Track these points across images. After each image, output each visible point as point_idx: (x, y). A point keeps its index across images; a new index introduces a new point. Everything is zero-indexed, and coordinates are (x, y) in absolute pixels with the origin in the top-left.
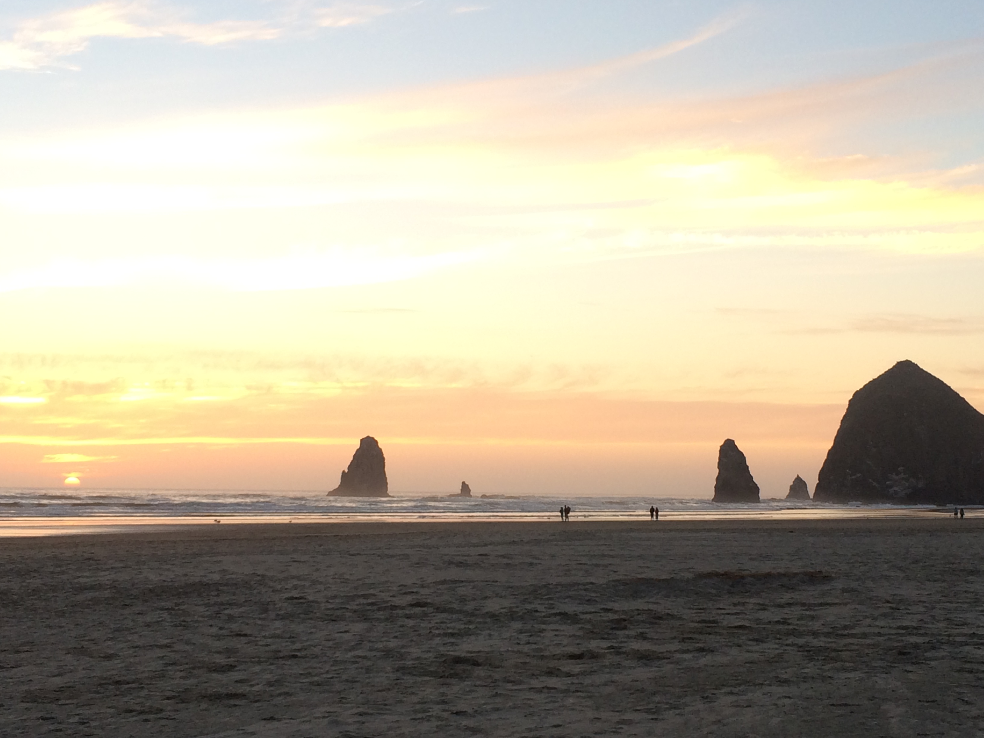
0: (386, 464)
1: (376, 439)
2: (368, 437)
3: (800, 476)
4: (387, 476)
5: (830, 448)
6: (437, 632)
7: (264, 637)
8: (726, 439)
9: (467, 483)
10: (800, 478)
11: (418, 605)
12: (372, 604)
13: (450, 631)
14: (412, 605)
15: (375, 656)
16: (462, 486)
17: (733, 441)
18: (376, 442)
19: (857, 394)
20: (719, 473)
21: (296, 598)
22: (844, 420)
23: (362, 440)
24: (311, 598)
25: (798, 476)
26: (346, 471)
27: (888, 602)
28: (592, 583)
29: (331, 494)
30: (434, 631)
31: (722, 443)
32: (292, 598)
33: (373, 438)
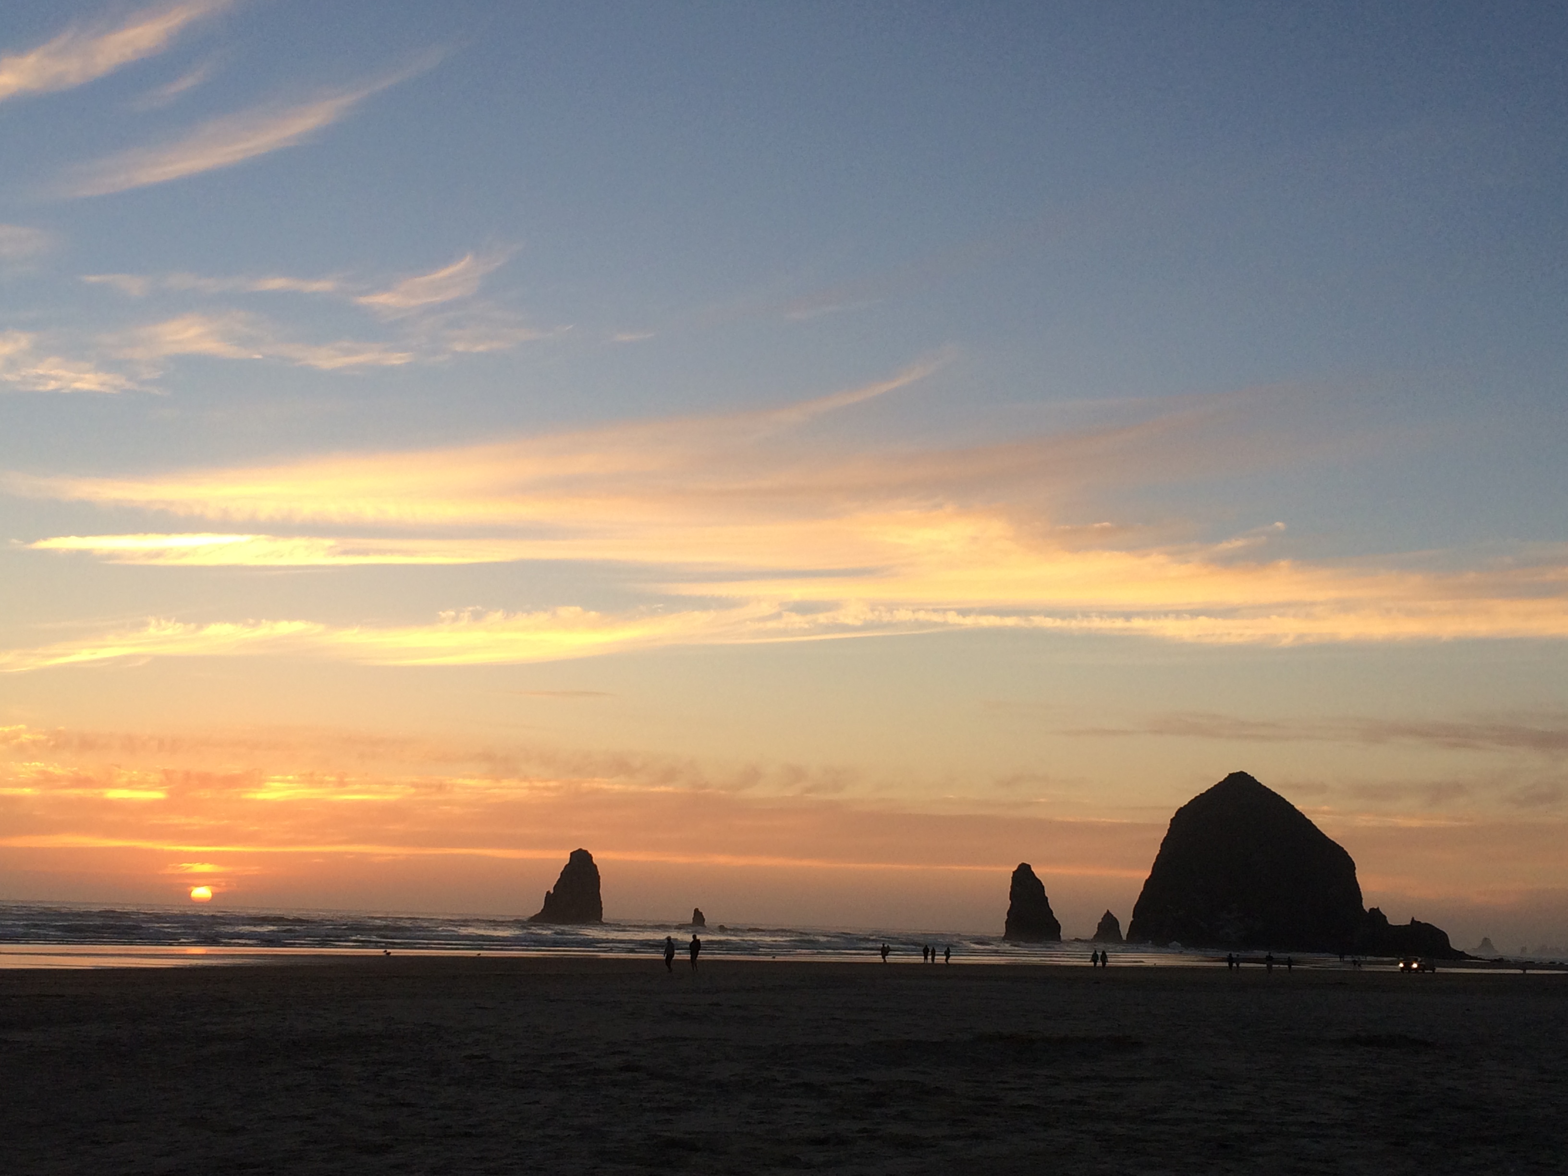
0: (601, 884)
1: (590, 852)
2: (580, 850)
3: (1110, 911)
4: (602, 899)
5: (1147, 877)
6: (649, 1105)
8: (1020, 863)
9: (700, 910)
10: (1111, 914)
11: (628, 1068)
12: (570, 1066)
13: (665, 1104)
14: (621, 1069)
15: (569, 1135)
16: (694, 914)
17: (1029, 866)
18: (590, 857)
19: (1181, 812)
20: (1012, 905)
22: (1165, 844)
23: (572, 854)
24: (494, 1057)
25: (1108, 911)
26: (552, 892)
27: (1211, 1078)
28: (846, 1045)
29: (531, 919)
30: (644, 1104)
31: (1015, 869)
32: (470, 1057)
33: (586, 852)
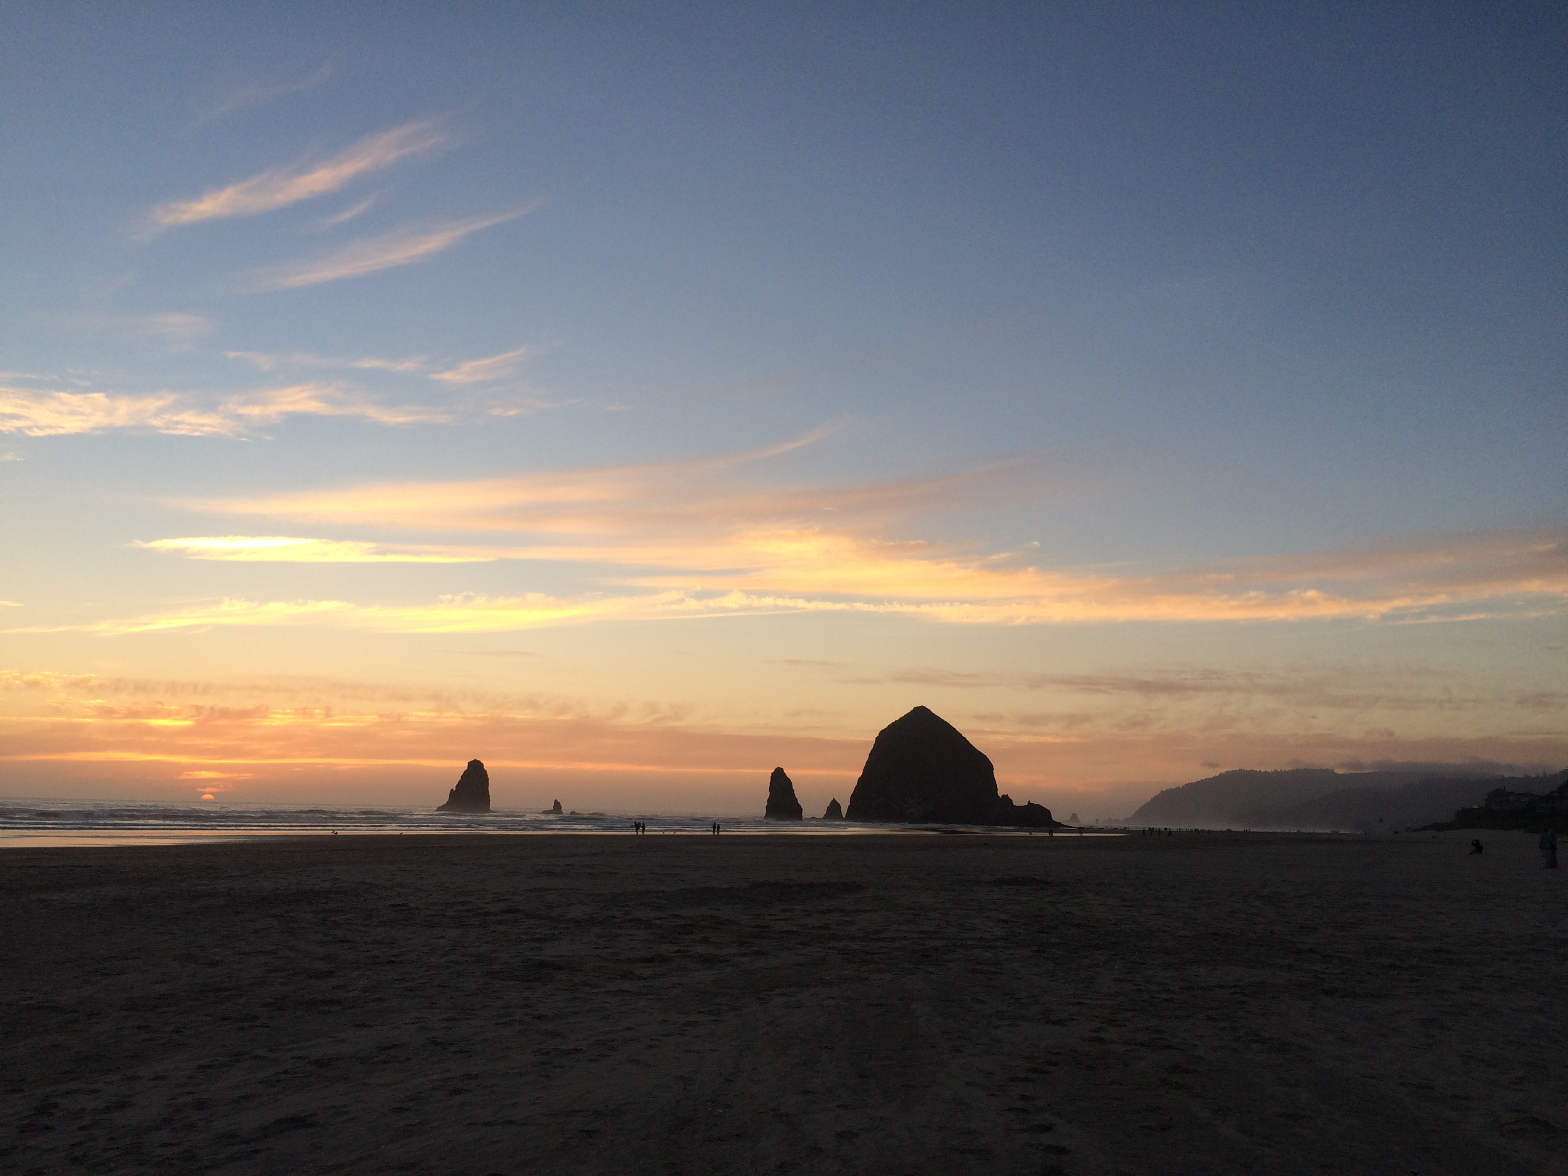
0: (489, 784)
1: (482, 762)
2: (475, 760)
3: (835, 799)
4: (490, 794)
5: (860, 776)
6: (525, 937)
7: (366, 943)
8: (777, 767)
9: (558, 801)
10: (835, 800)
11: (510, 911)
12: (469, 910)
13: (537, 936)
14: (503, 912)
15: (467, 961)
16: (555, 803)
17: (783, 769)
18: (482, 765)
19: (882, 733)
20: (770, 795)
21: (399, 905)
22: (871, 756)
23: (469, 763)
24: (412, 905)
25: (834, 799)
26: (454, 789)
27: (911, 909)
28: (663, 891)
29: (439, 809)
30: (522, 937)
31: (773, 771)
32: (394, 906)
33: (479, 761)
